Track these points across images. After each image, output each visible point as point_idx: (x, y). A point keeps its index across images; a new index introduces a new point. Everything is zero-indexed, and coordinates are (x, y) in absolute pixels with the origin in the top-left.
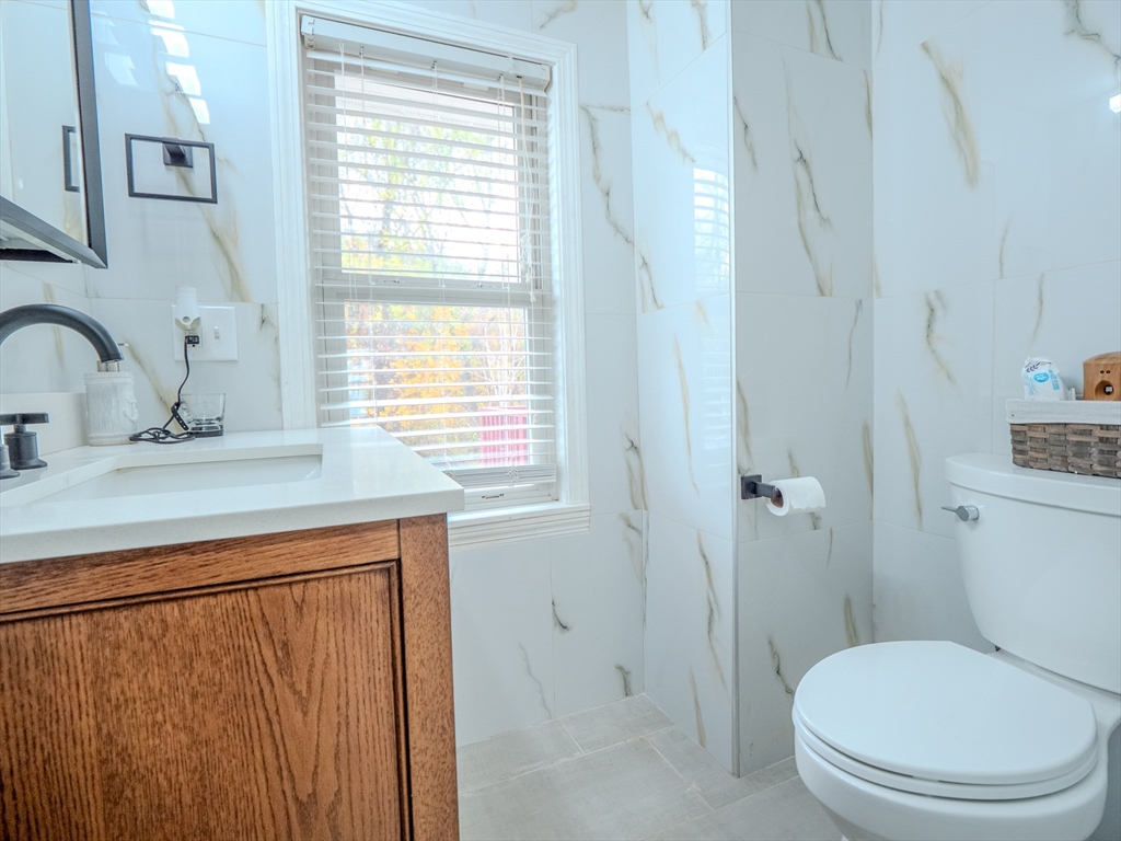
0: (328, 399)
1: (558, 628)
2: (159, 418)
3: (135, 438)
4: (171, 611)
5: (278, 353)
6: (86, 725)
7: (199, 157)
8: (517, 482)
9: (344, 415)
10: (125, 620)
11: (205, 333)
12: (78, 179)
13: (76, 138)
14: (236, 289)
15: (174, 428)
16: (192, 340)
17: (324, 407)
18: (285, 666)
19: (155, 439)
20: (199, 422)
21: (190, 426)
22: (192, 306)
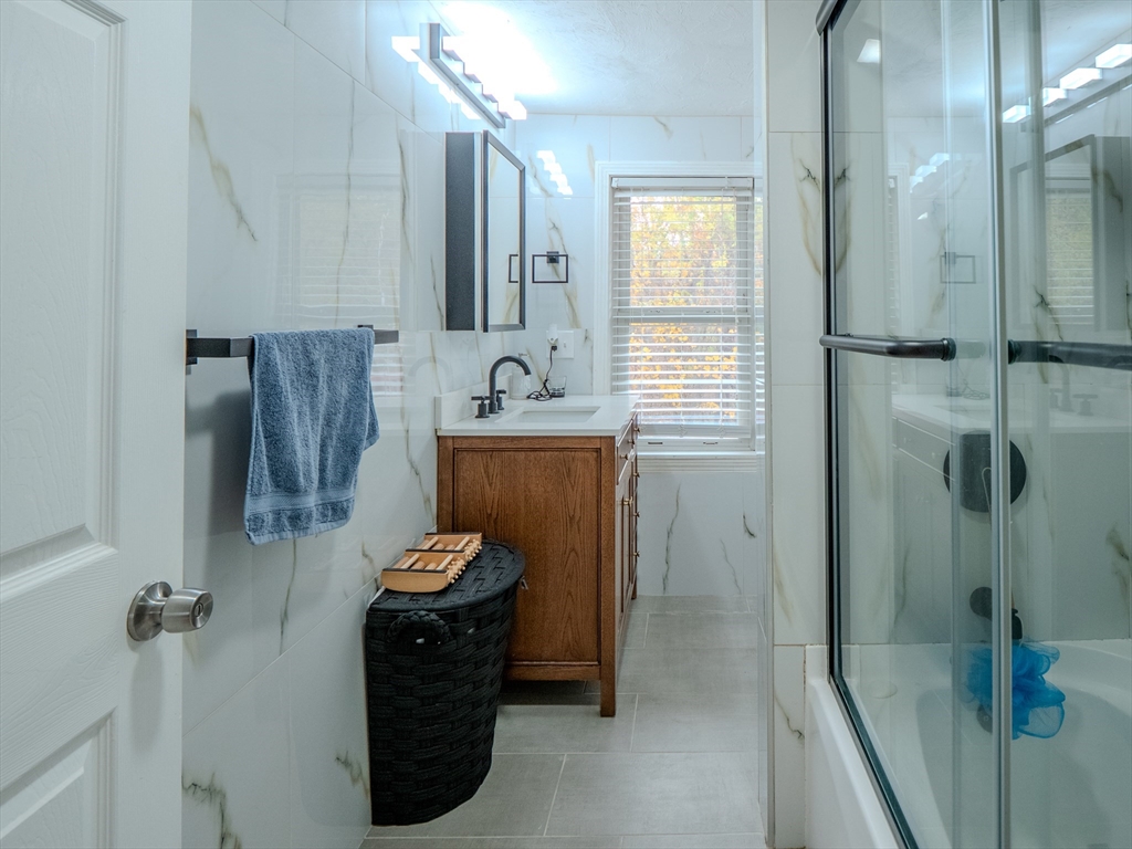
0: (617, 378)
1: (747, 534)
2: (539, 387)
3: (529, 397)
4: (542, 453)
5: (592, 354)
6: (522, 480)
7: (562, 260)
8: (725, 435)
9: (625, 388)
10: (532, 454)
11: (560, 347)
12: (515, 277)
13: (516, 261)
14: (575, 323)
15: (544, 392)
16: (554, 348)
17: (614, 384)
18: (569, 475)
19: (537, 398)
20: (554, 389)
21: (551, 392)
22: (555, 333)
